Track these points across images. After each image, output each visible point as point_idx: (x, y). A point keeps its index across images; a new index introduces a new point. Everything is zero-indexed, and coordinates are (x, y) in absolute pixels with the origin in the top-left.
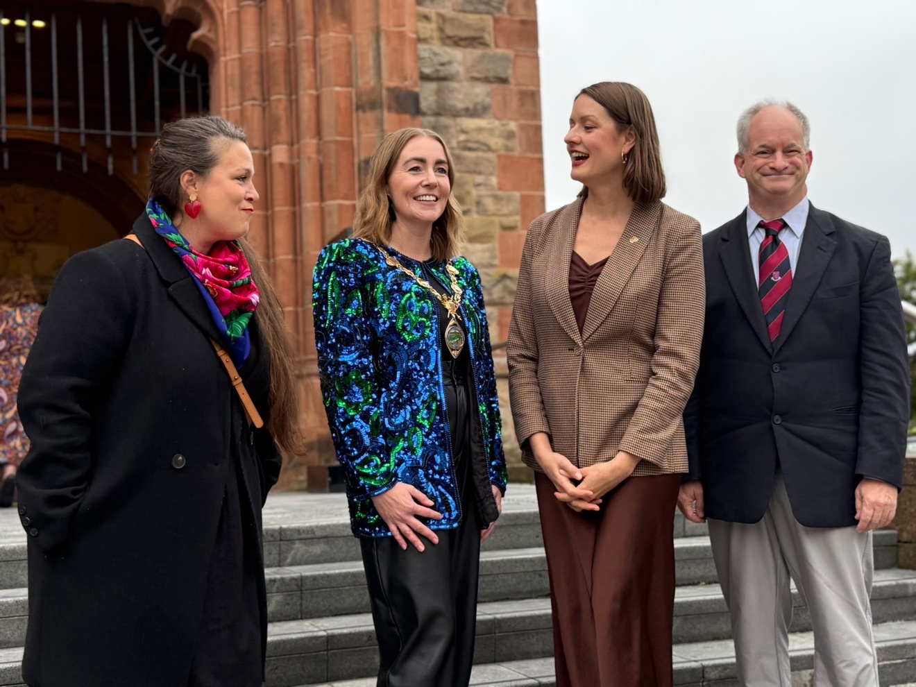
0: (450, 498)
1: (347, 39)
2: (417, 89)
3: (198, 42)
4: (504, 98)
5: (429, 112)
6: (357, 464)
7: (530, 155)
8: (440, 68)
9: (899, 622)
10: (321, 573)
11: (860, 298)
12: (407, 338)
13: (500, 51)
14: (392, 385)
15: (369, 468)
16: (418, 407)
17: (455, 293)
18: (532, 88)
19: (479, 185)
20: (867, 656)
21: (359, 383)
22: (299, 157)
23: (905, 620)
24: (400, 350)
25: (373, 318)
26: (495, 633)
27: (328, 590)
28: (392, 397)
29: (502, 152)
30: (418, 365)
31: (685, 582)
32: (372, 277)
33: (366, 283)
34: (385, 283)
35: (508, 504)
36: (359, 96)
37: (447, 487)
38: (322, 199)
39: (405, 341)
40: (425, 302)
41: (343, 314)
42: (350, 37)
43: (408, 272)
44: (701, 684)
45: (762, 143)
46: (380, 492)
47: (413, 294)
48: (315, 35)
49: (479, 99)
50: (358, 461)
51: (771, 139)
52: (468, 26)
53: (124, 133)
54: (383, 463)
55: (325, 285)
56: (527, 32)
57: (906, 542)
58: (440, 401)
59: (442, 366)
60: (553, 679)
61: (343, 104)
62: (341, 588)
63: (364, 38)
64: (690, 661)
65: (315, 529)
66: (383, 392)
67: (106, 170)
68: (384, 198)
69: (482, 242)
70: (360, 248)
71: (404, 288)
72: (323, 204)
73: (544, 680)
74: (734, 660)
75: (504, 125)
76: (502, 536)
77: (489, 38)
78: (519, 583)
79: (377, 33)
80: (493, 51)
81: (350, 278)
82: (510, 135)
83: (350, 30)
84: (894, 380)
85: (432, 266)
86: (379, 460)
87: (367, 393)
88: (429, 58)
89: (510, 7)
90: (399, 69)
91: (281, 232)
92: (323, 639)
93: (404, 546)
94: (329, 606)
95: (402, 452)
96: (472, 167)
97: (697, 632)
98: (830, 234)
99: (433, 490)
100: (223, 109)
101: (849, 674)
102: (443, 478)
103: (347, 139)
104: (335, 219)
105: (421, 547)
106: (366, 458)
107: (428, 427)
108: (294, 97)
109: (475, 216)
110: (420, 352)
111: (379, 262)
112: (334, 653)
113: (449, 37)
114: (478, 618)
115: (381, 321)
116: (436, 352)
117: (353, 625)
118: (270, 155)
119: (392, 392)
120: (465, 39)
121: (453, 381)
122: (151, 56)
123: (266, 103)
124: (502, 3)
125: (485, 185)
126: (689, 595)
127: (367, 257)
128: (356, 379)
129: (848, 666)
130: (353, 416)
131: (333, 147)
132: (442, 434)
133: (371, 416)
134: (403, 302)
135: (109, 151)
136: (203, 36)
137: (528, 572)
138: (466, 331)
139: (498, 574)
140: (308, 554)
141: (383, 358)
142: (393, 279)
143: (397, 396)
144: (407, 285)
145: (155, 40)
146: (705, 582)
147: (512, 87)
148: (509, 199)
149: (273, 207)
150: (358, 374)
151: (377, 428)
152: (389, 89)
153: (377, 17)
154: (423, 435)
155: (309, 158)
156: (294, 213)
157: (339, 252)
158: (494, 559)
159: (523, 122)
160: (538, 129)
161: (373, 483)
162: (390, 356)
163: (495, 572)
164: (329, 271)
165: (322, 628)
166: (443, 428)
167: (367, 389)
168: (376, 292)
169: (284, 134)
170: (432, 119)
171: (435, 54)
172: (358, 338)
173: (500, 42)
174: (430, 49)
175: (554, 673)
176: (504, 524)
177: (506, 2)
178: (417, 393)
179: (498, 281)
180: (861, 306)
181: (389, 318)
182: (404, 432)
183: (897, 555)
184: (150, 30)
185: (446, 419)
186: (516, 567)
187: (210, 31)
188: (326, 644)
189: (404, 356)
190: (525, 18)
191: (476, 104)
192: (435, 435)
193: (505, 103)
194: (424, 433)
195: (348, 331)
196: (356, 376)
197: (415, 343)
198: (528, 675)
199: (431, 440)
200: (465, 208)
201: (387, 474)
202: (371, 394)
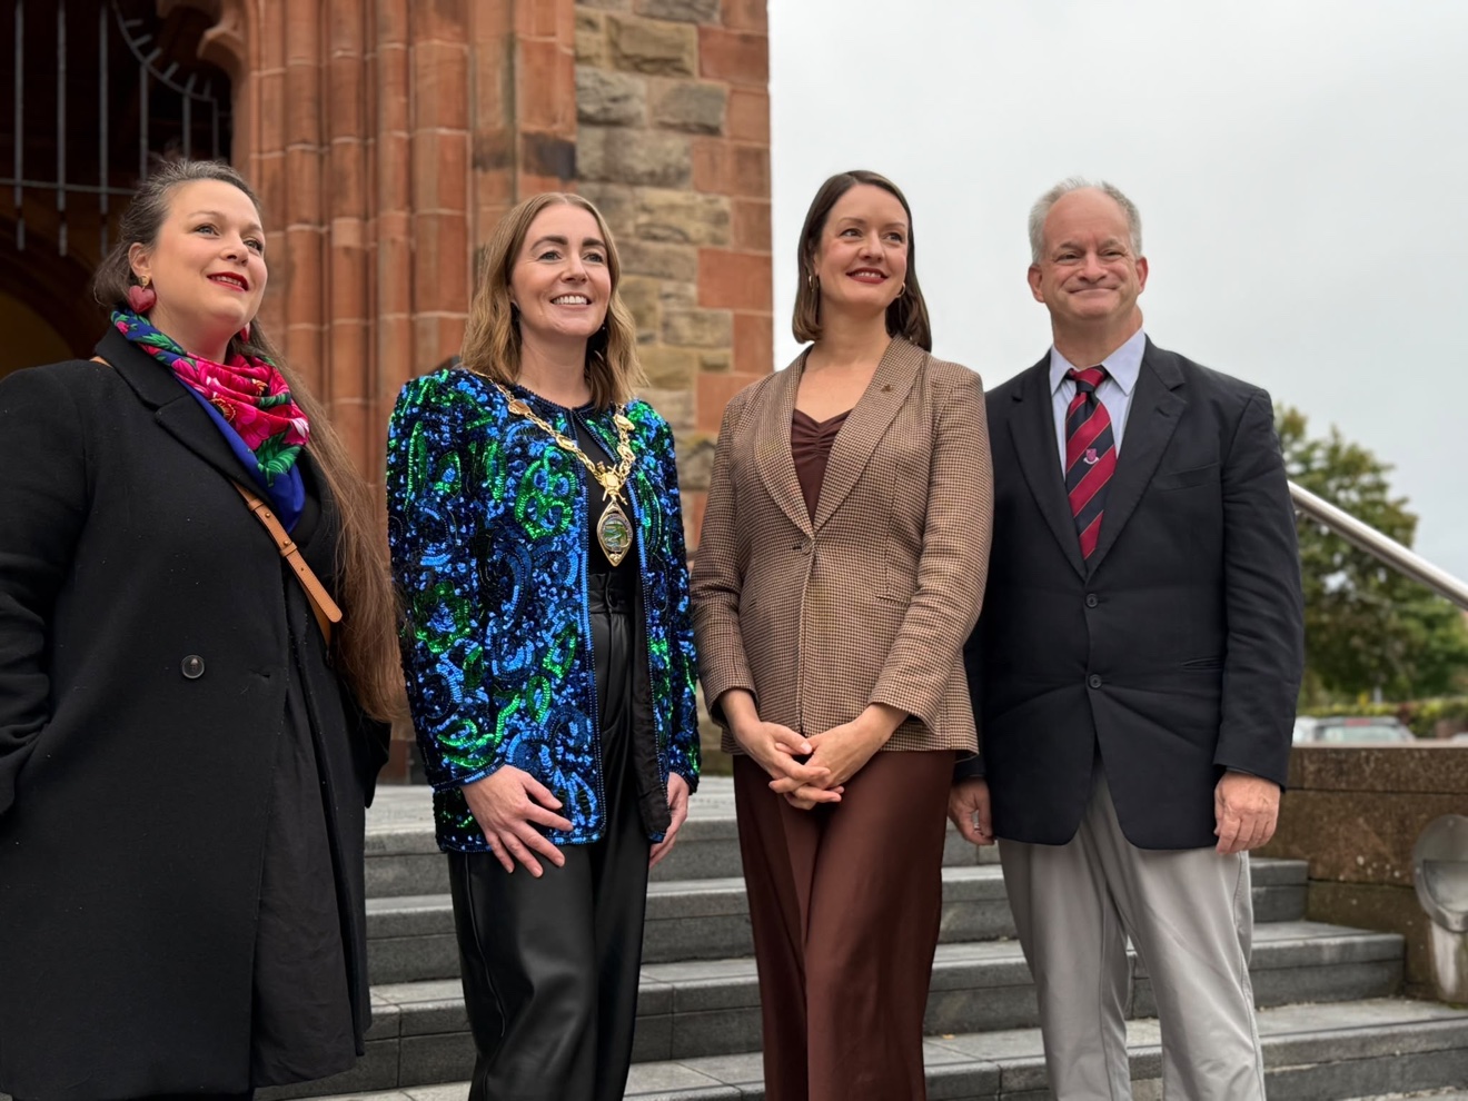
0: (591, 793)
1: (461, 51)
2: (572, 138)
3: (215, 45)
4: (712, 158)
5: (592, 176)
6: (440, 732)
7: (751, 252)
8: (609, 105)
9: (1306, 1005)
10: (394, 911)
11: (1223, 488)
12: (532, 533)
13: (707, 83)
14: (506, 607)
15: (458, 739)
16: (546, 644)
17: (621, 460)
18: (757, 145)
19: (667, 296)
20: (1244, 1054)
21: (452, 602)
22: (376, 239)
23: (1317, 1002)
24: (521, 552)
25: (479, 499)
26: (673, 1013)
27: (405, 939)
28: (505, 627)
29: (707, 245)
30: (550, 576)
31: (976, 936)
32: (481, 432)
33: (469, 441)
34: (501, 442)
35: (699, 807)
36: (477, 143)
37: (586, 776)
38: (413, 308)
39: (528, 538)
40: (564, 475)
41: (432, 490)
42: (466, 48)
43: (542, 424)
44: (996, 1097)
45: (1066, 241)
46: (472, 778)
47: (546, 462)
48: (409, 43)
49: (673, 159)
50: (440, 728)
51: (1079, 234)
52: (657, 41)
53: (89, 189)
54: (481, 733)
55: (404, 443)
56: (752, 56)
57: (1321, 880)
58: (583, 635)
59: (589, 580)
60: (761, 1087)
61: (450, 156)
62: (425, 937)
63: (488, 52)
64: (981, 1061)
65: (386, 841)
66: (490, 619)
67: (56, 249)
68: (504, 308)
69: (670, 388)
70: (463, 385)
71: (532, 452)
72: (414, 318)
73: (749, 1089)
74: (1042, 1061)
75: (711, 202)
76: (688, 857)
77: (691, 62)
78: (713, 934)
79: (510, 44)
80: (697, 82)
81: (444, 433)
82: (720, 219)
83: (466, 36)
84: (1276, 616)
85: (590, 415)
86: (474, 727)
87: (462, 618)
88: (594, 89)
89: (725, 13)
90: (543, 104)
91: (344, 359)
92: (394, 1018)
93: (510, 868)
94: (405, 966)
95: (516, 716)
96: (658, 267)
97: (993, 1014)
98: (1175, 389)
99: (563, 779)
100: (254, 156)
101: (1216, 1081)
102: (580, 760)
103: (457, 213)
104: (433, 341)
105: (538, 870)
106: (453, 723)
107: (561, 676)
108: (371, 141)
109: (660, 346)
110: (553, 556)
111: (494, 408)
112: (410, 1041)
113: (626, 57)
114: (641, 988)
115: (491, 503)
116: (580, 556)
117: (443, 997)
118: (330, 233)
119: (506, 618)
120: (653, 61)
121: (606, 606)
122: (138, 64)
123: (326, 149)
124: (712, 6)
125: (678, 297)
126: (982, 956)
127: (475, 400)
128: (446, 594)
129: (1213, 1069)
130: (438, 654)
131: (433, 224)
132: (582, 688)
133: (466, 656)
134: (528, 474)
135: (63, 217)
136: (224, 35)
137: (728, 915)
138: (635, 523)
139: (680, 919)
140: (373, 881)
141: (493, 564)
142: (517, 437)
143: (513, 625)
144: (538, 447)
145: (145, 39)
146: (1007, 935)
147: (726, 141)
148: (715, 321)
149: (331, 319)
150: (449, 588)
151: (476, 676)
152: (527, 136)
153: (510, 18)
154: (552, 689)
155: (393, 242)
156: (366, 330)
157: (428, 390)
158: (676, 894)
159: (743, 198)
160: (765, 210)
161: (462, 763)
162: (503, 562)
163: (676, 915)
164: (411, 420)
165: (393, 1001)
166: (585, 679)
167: (462, 612)
168: (487, 457)
169: (353, 200)
170: (595, 187)
171: (603, 82)
172: (453, 529)
173: (708, 69)
174: (595, 75)
175: (762, 1078)
176: (693, 838)
177: (719, 6)
178: (546, 622)
179: (695, 452)
180: (1224, 501)
181: (505, 500)
182: (522, 684)
183: (1306, 899)
184: (137, 23)
185: (590, 664)
186: (710, 907)
187: (235, 28)
188: (397, 1026)
189: (526, 560)
190: (747, 31)
191: (667, 166)
192: (572, 690)
193: (714, 166)
194: (554, 687)
195: (437, 517)
196: (447, 591)
197: (545, 540)
198: (723, 1079)
199: (565, 697)
200: (645, 332)
201: (488, 750)
202: (469, 620)
